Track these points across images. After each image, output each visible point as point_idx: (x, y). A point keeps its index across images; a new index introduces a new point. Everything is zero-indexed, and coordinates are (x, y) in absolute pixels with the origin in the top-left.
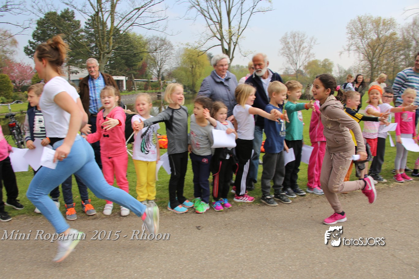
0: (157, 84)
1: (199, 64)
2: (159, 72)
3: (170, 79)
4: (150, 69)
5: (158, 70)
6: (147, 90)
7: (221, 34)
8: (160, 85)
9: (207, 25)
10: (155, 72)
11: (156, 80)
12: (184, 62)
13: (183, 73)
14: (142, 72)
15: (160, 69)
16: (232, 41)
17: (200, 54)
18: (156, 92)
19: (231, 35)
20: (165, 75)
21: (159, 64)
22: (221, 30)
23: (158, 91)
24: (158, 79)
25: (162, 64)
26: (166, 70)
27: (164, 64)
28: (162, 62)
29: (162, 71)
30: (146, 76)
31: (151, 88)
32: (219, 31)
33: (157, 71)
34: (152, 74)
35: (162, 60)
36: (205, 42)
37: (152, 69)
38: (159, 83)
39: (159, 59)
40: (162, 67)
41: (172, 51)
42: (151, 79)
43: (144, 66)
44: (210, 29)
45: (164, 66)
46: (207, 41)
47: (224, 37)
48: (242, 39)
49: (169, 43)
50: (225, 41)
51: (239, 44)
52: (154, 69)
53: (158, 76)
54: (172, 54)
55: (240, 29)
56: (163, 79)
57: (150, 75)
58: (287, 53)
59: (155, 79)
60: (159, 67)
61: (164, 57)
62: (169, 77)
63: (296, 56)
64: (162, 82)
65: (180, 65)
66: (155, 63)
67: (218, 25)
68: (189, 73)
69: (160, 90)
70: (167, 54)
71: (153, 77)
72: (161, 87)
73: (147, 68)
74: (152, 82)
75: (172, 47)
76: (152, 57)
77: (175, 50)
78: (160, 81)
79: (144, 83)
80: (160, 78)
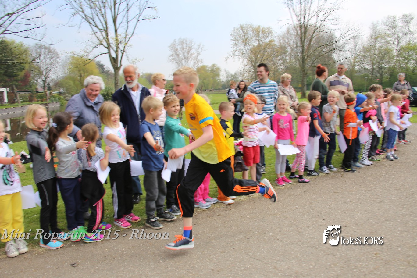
0: (43, 95)
1: (87, 72)
2: (44, 82)
3: (57, 89)
4: (34, 79)
5: (44, 79)
6: (31, 102)
7: (108, 42)
8: (46, 96)
9: (93, 33)
10: (40, 82)
11: (42, 91)
12: (72, 71)
13: (71, 82)
14: (26, 83)
15: (46, 79)
16: (119, 49)
17: (87, 62)
18: (42, 104)
19: (118, 42)
20: (51, 85)
21: (44, 73)
22: (107, 38)
23: (45, 102)
24: (44, 89)
25: (47, 74)
26: (53, 79)
27: (50, 73)
28: (47, 71)
29: (49, 80)
30: (31, 86)
31: (36, 99)
32: (105, 38)
33: (43, 81)
34: (37, 84)
35: (47, 69)
36: (91, 50)
37: (37, 79)
38: (45, 94)
39: (44, 68)
40: (48, 76)
41: (58, 60)
42: (37, 89)
43: (27, 76)
44: (95, 37)
45: (50, 75)
46: (93, 49)
47: (111, 45)
48: (129, 47)
49: (54, 51)
50: (112, 49)
51: (127, 51)
52: (39, 79)
53: (44, 86)
54: (58, 63)
55: (127, 37)
56: (50, 89)
57: (35, 85)
58: (176, 59)
59: (40, 90)
60: (44, 76)
61: (49, 66)
62: (56, 87)
63: (185, 62)
64: (48, 93)
65: (68, 74)
66: (40, 73)
67: (105, 33)
68: (77, 83)
69: (46, 101)
70: (52, 63)
71: (39, 87)
72: (48, 98)
73: (30, 79)
74: (37, 92)
75: (58, 55)
76: (36, 67)
77: (61, 58)
78: (46, 92)
79: (28, 94)
80: (47, 88)
